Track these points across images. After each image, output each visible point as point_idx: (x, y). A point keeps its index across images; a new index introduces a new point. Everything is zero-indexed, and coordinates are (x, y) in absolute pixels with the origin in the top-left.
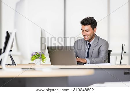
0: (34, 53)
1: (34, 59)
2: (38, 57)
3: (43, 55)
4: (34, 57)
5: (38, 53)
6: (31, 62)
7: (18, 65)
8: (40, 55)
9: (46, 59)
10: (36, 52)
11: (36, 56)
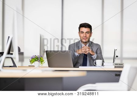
0: (33, 56)
1: (33, 62)
2: (37, 60)
3: (41, 58)
4: (33, 60)
5: (37, 56)
6: (30, 65)
7: (18, 67)
8: (39, 58)
9: (44, 61)
10: (35, 56)
11: (35, 59)
